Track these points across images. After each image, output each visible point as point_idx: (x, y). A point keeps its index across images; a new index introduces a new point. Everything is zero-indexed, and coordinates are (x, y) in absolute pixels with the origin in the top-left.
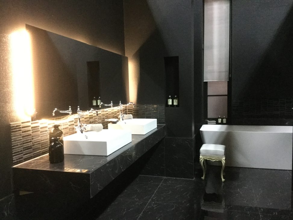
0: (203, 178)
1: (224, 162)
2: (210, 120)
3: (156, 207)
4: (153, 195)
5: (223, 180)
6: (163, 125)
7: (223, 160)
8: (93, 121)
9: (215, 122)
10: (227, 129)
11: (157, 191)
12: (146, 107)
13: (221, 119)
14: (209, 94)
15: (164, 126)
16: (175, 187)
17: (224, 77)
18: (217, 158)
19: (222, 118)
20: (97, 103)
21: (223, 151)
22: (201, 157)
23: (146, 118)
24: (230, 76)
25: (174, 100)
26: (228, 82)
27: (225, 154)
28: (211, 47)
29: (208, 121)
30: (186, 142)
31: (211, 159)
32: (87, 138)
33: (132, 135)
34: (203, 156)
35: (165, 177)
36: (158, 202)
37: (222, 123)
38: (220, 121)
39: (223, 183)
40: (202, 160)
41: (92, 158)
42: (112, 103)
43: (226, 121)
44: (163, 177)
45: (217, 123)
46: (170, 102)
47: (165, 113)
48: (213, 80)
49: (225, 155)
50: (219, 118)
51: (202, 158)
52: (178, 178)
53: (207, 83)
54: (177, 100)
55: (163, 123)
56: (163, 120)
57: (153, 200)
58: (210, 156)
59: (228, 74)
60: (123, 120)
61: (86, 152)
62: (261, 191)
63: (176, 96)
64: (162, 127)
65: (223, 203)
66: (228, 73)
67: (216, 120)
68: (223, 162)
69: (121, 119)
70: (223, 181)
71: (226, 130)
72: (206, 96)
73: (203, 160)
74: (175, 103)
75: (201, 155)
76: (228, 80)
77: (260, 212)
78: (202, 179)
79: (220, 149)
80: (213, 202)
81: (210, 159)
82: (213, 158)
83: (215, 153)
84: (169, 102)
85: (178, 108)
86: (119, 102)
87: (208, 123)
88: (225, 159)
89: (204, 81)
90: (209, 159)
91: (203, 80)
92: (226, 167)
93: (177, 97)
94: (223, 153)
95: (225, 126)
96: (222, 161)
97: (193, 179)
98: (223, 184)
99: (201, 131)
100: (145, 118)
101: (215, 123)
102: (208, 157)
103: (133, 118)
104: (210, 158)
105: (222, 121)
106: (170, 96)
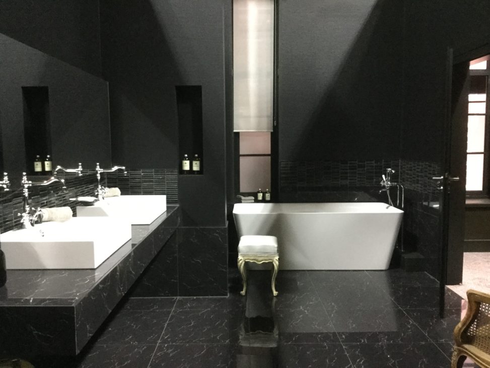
0: (243, 292)
1: (276, 263)
2: (244, 196)
3: (172, 352)
4: (163, 332)
5: (275, 293)
6: (174, 207)
7: (275, 260)
8: (47, 202)
9: (253, 198)
10: (273, 210)
11: (168, 324)
12: (142, 174)
13: (261, 194)
14: (241, 153)
15: (178, 208)
16: (200, 314)
17: (266, 124)
18: (266, 258)
19: (265, 191)
20: (43, 166)
21: (276, 245)
22: (240, 257)
23: (143, 194)
24: (275, 124)
25: (194, 163)
26: (272, 133)
27: (278, 250)
28: (245, 75)
29: (243, 198)
30: (215, 234)
31: (257, 260)
32: (43, 236)
33: (132, 225)
34: (243, 256)
35: (178, 297)
36: (174, 344)
37: (264, 201)
38: (260, 196)
39: (275, 298)
40: (241, 263)
41: (66, 274)
42: (80, 167)
43: (269, 196)
44: (175, 297)
45: (257, 201)
46: (186, 166)
47: (178, 184)
48: (248, 129)
49: (278, 252)
50: (259, 192)
51: (241, 260)
52: (201, 297)
53: (238, 134)
54: (198, 162)
55: (175, 202)
56: (176, 198)
57: (164, 341)
58: (256, 256)
59: (272, 121)
60: (103, 198)
61: (49, 264)
62: (336, 306)
63: (196, 155)
64: (176, 209)
65: (276, 332)
66: (272, 118)
67: (255, 195)
68: (275, 265)
69: (100, 197)
70: (274, 295)
71: (271, 212)
72: (238, 156)
73: (244, 262)
74: (196, 167)
75: (239, 254)
76: (272, 131)
77: (343, 342)
78: (241, 295)
79: (270, 242)
80: (261, 331)
81: (255, 260)
82: (260, 259)
83: (264, 251)
84: (184, 165)
85: (202, 175)
86: (96, 165)
87: (243, 201)
88: (279, 259)
89: (235, 131)
90: (253, 260)
91: (233, 130)
92: (281, 271)
93: (198, 157)
94: (276, 249)
95: (270, 205)
96: (274, 263)
97: (227, 295)
98: (275, 300)
99: (235, 214)
100: (141, 195)
101: (253, 201)
102: (252, 258)
103: (122, 194)
104: (254, 258)
105: (264, 197)
106: (186, 155)
